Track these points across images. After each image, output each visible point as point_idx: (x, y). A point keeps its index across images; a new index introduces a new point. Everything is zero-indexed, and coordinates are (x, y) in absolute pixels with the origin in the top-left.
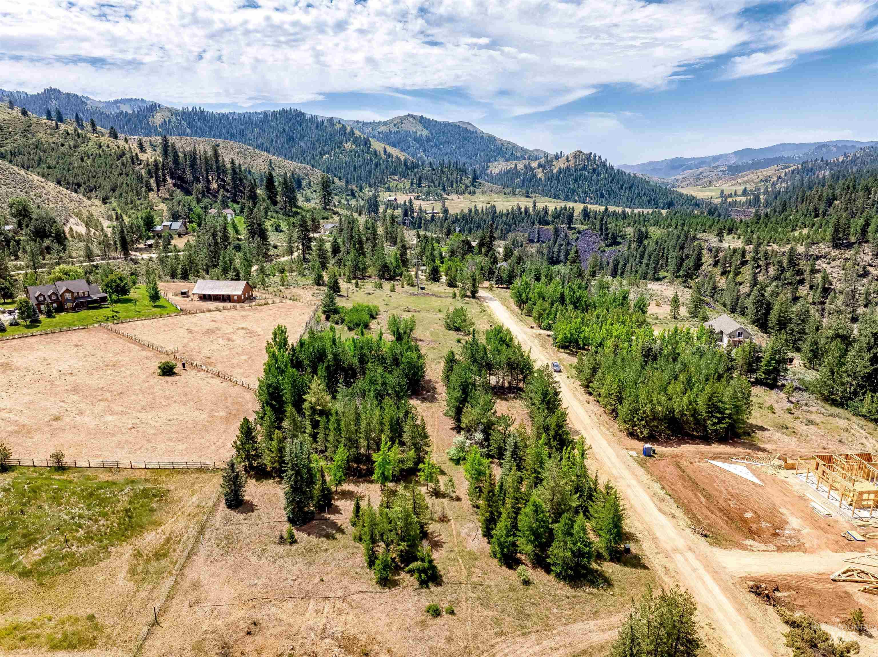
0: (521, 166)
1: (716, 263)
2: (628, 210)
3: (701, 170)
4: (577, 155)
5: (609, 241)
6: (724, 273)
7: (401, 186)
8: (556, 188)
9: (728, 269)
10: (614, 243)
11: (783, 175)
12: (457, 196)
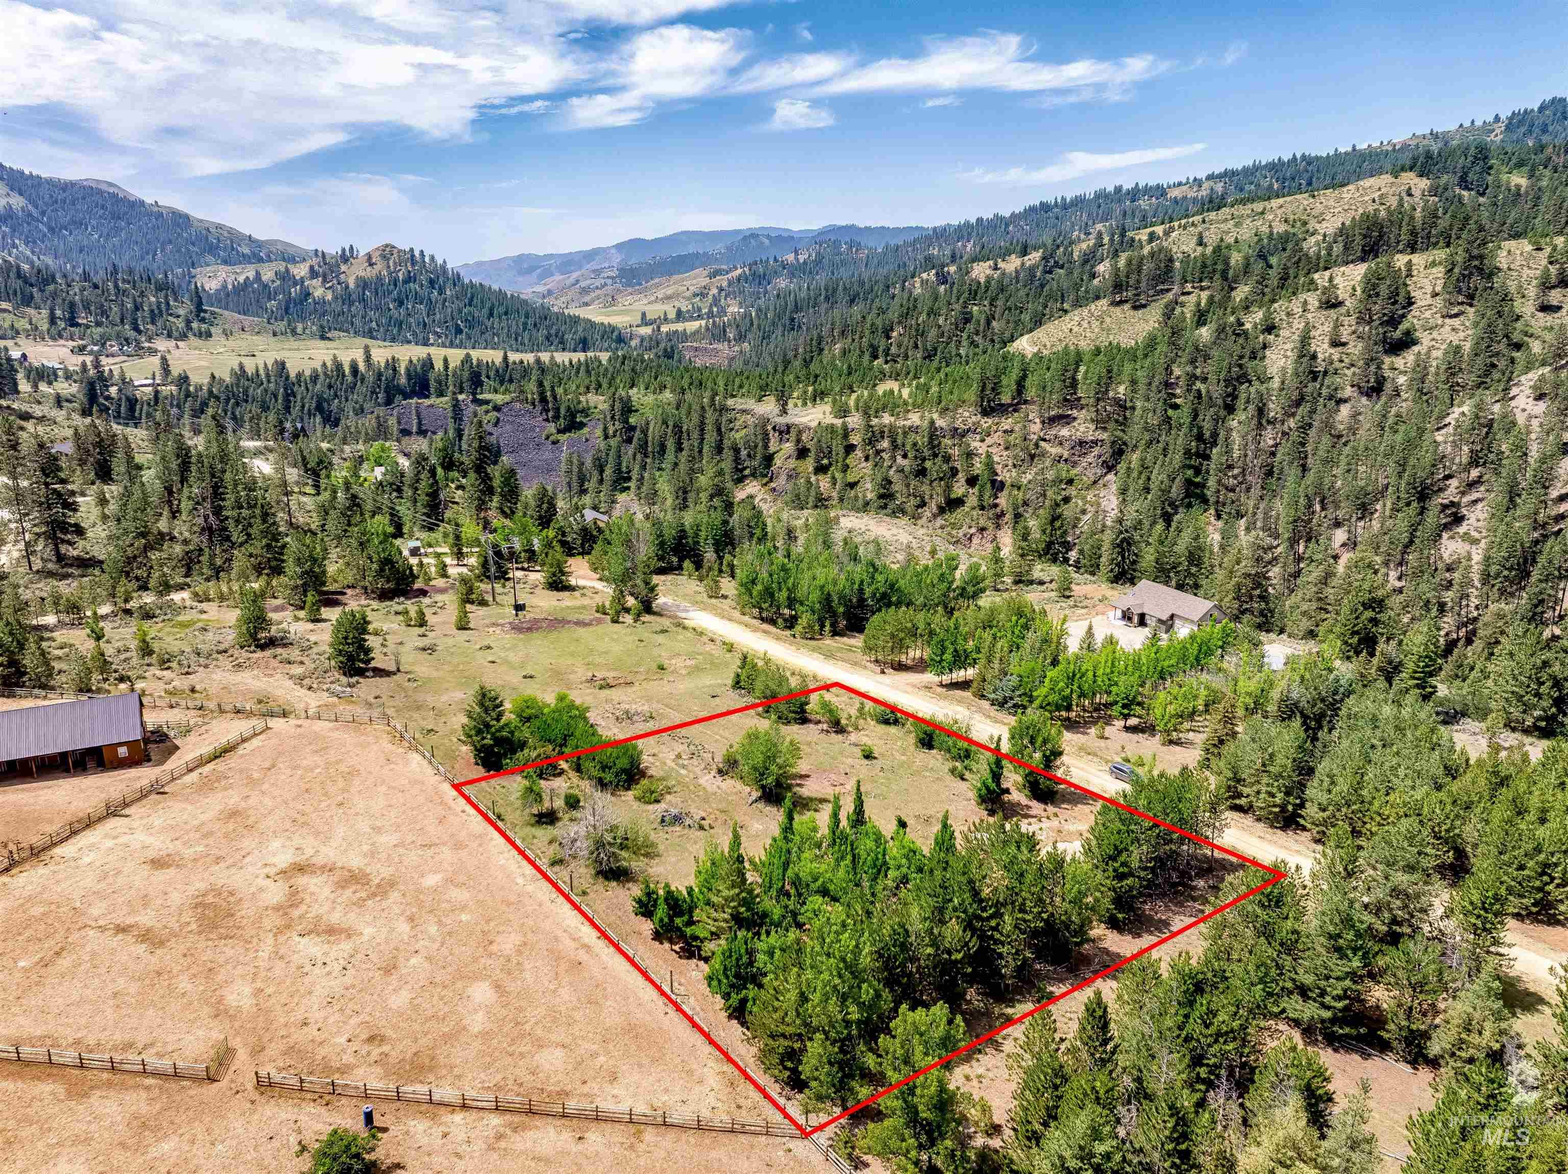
0: (268, 275)
1: (802, 453)
2: (545, 357)
3: (575, 275)
4: (387, 251)
5: (562, 422)
6: (821, 469)
7: (22, 324)
8: (364, 317)
9: (825, 461)
10: (573, 425)
11: (725, 284)
12: (173, 343)
